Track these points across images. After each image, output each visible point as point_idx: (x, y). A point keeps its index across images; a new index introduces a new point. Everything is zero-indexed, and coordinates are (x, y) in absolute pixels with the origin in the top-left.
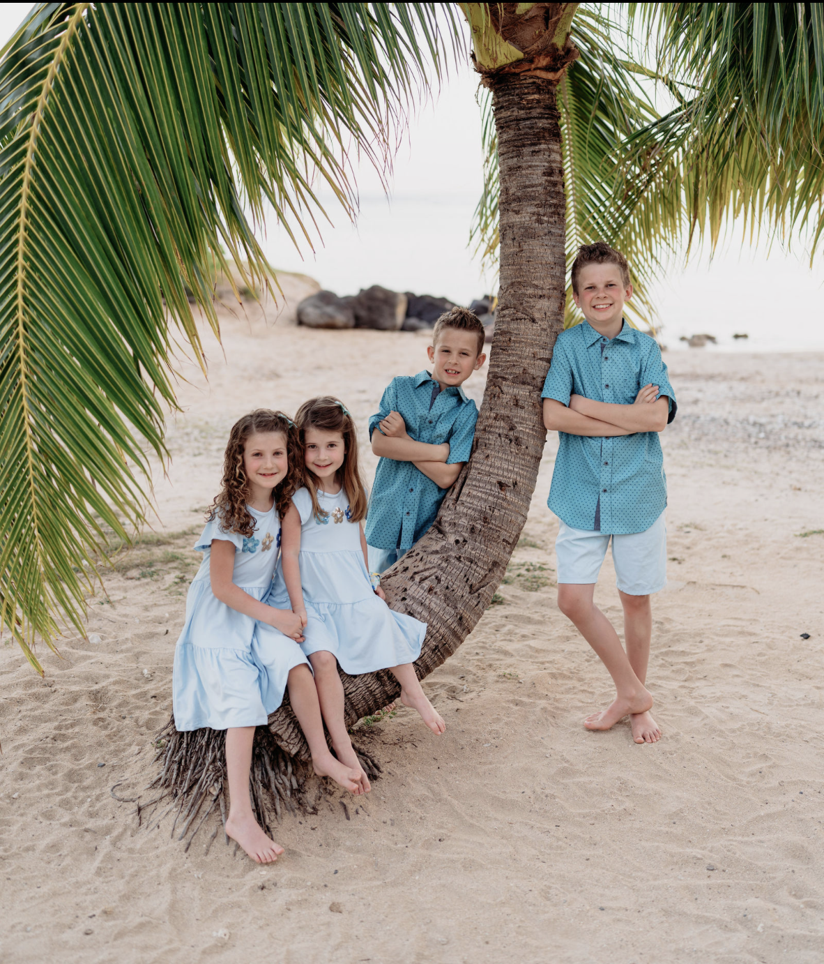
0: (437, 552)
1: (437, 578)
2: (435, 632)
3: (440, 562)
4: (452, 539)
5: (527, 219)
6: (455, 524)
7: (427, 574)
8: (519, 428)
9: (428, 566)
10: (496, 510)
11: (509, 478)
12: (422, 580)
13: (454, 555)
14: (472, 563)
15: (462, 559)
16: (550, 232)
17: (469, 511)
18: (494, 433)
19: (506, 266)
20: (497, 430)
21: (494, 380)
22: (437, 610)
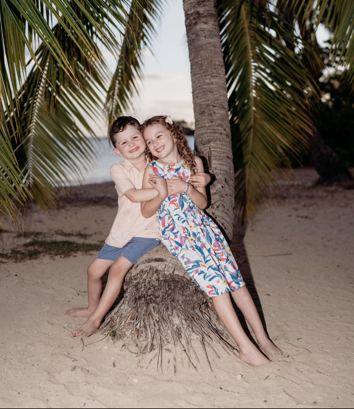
1: (222, 205)
3: (220, 197)
13: (224, 193)
18: (218, 133)
19: (202, 50)
20: (219, 131)
21: (207, 108)
22: (229, 221)
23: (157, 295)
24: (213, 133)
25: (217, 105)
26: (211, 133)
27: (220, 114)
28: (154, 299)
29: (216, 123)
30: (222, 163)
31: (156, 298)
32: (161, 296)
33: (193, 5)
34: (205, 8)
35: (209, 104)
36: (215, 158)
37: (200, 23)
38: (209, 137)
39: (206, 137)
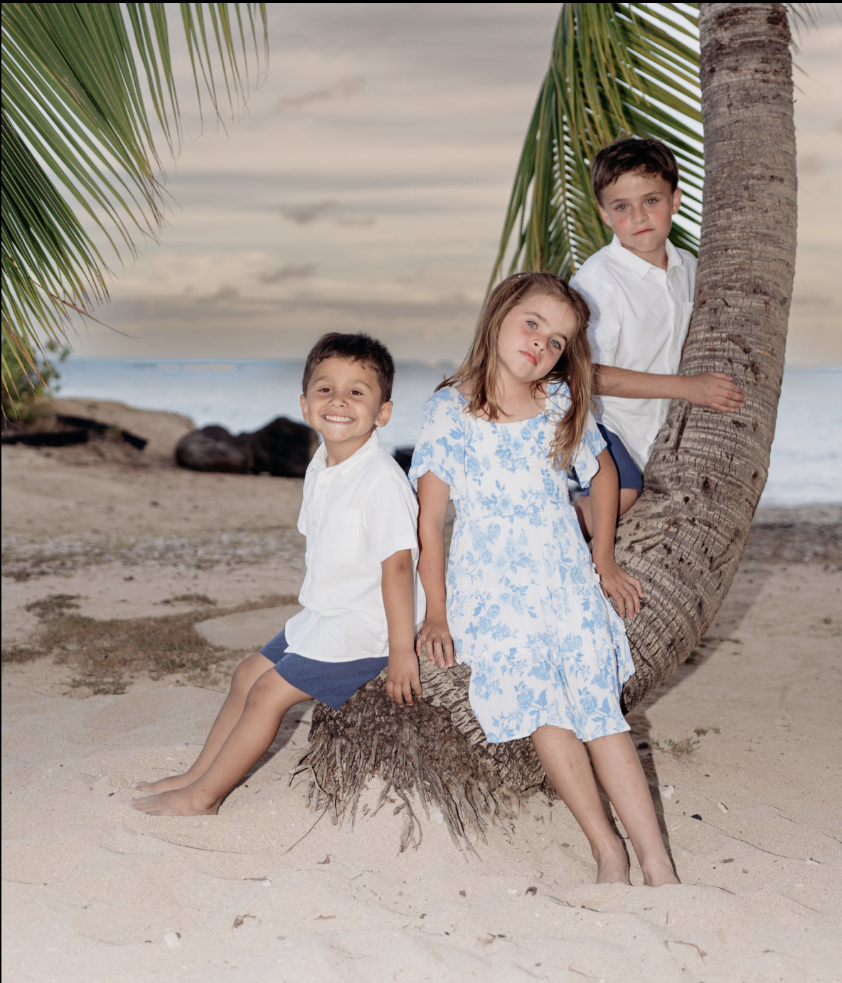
0: (659, 516)
1: (665, 546)
2: (671, 619)
3: (666, 526)
4: (678, 497)
5: (749, 77)
6: (679, 478)
7: (650, 542)
8: (756, 350)
9: (650, 532)
10: (735, 459)
11: (748, 416)
12: (645, 550)
13: (685, 517)
14: (710, 527)
15: (696, 522)
16: (778, 95)
17: (698, 460)
18: (722, 358)
19: (719, 141)
20: (725, 354)
21: (711, 292)
22: (671, 588)
23: (349, 721)
24: (708, 357)
25: (737, 285)
26: (703, 358)
27: (741, 308)
28: (341, 728)
29: (722, 332)
30: (710, 437)
31: (347, 726)
32: (359, 724)
33: (709, 25)
34: (735, 30)
35: (716, 281)
36: (694, 424)
37: (720, 70)
38: (696, 370)
39: (691, 369)
